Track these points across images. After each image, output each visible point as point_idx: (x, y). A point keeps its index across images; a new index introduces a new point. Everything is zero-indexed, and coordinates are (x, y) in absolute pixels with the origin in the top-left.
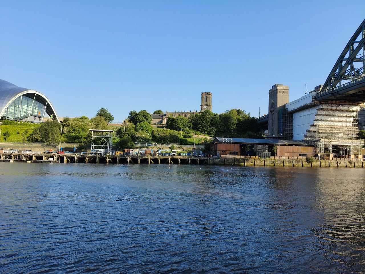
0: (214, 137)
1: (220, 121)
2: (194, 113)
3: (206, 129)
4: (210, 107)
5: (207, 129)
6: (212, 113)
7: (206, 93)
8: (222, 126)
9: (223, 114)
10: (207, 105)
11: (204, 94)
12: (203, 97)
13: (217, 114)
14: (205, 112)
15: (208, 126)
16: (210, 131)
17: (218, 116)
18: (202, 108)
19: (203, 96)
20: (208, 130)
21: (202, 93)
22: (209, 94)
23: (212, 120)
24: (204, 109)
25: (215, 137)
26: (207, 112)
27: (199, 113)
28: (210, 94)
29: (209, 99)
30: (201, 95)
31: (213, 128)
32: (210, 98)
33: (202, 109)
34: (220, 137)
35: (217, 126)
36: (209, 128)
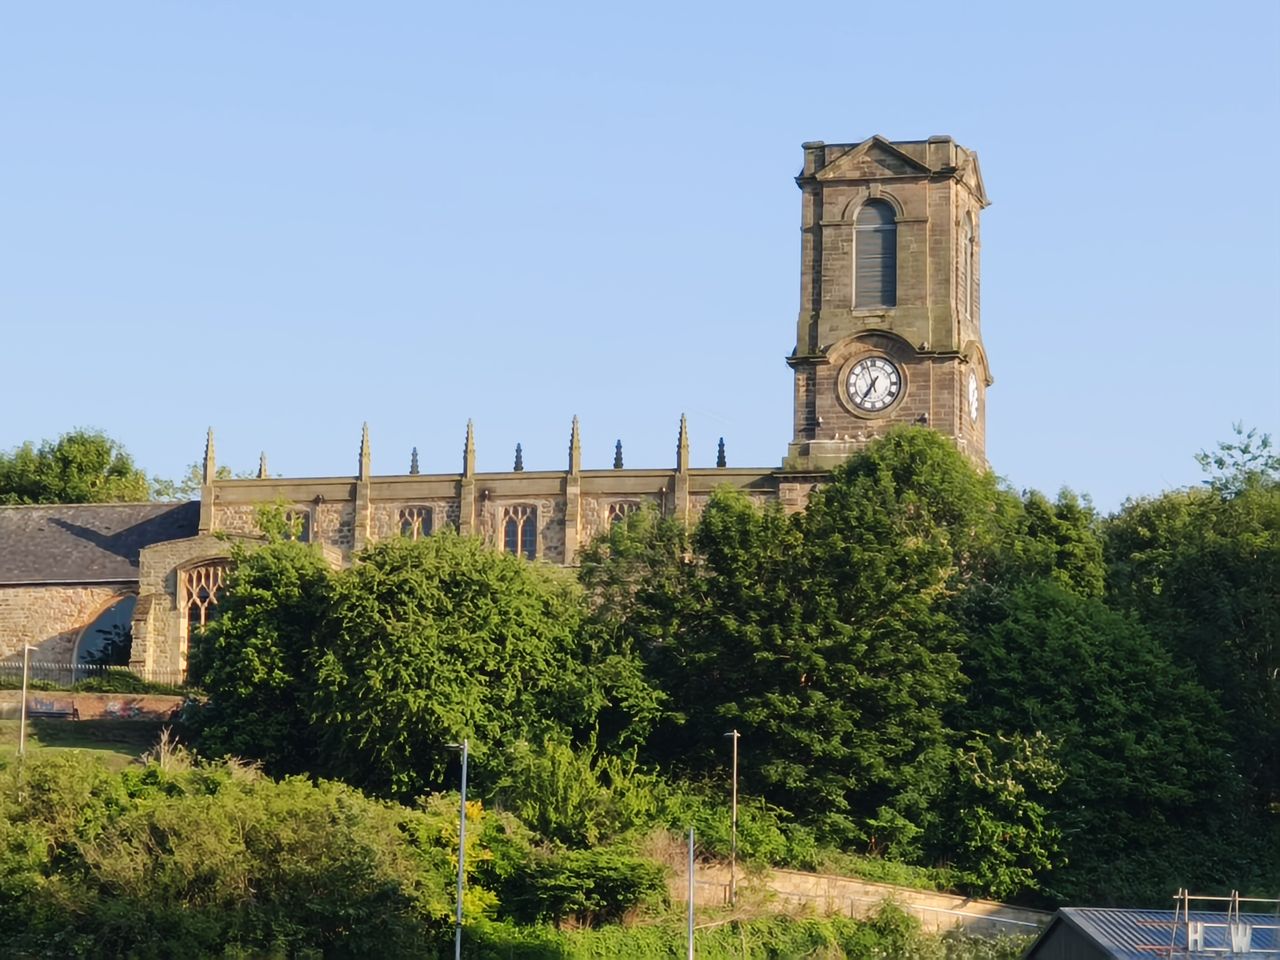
0: (1018, 899)
1: (1125, 624)
2: (672, 479)
3: (894, 762)
4: (948, 383)
5: (909, 757)
6: (989, 480)
7: (878, 144)
8: (1162, 706)
9: (1167, 508)
10: (894, 348)
11: (846, 168)
12: (831, 213)
13: (1067, 512)
14: (863, 466)
15: (931, 716)
16: (957, 797)
17: (1090, 538)
18: (824, 401)
19: (837, 202)
20: (921, 786)
21: (819, 153)
22: (931, 161)
23: (982, 614)
24: (856, 415)
25: (1050, 905)
26: (904, 476)
27: (769, 482)
28: (947, 173)
29: (941, 249)
30: (803, 181)
31: (1004, 753)
32: (942, 231)
33: (809, 426)
34: (1122, 903)
35: (1086, 715)
36: (941, 754)
